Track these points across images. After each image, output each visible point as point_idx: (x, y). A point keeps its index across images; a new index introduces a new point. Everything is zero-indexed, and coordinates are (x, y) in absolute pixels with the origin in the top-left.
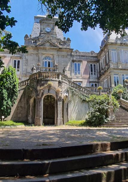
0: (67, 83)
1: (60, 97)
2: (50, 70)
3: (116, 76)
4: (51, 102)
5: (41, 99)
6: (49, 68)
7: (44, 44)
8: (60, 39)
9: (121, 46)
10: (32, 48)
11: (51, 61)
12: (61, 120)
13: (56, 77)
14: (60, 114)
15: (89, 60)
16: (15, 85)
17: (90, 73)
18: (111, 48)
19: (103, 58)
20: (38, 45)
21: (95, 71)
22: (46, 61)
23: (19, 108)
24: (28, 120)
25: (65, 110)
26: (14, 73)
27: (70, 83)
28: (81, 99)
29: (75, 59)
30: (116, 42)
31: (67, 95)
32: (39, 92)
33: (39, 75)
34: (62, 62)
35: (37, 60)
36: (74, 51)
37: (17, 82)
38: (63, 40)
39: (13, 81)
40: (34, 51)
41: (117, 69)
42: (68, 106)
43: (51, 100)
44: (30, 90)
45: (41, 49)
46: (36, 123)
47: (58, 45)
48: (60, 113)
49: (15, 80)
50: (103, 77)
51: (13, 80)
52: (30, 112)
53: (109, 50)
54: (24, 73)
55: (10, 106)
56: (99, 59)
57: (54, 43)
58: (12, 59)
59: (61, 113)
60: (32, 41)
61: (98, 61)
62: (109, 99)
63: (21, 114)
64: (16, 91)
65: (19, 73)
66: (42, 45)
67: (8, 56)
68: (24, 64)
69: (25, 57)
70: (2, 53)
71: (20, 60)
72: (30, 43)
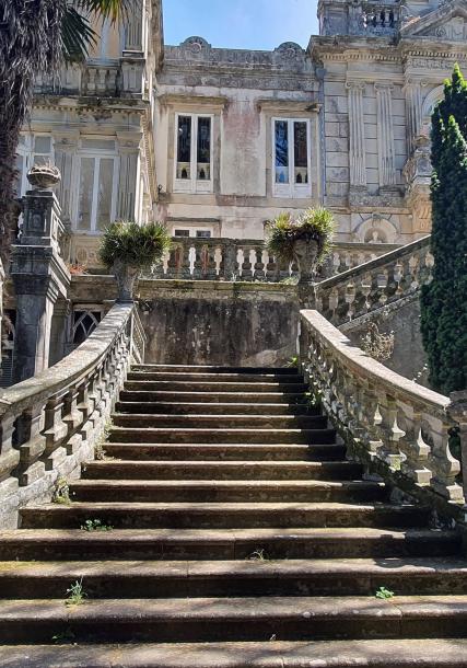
7: (437, 24)
10: (372, 51)
20: (407, 31)
40: (377, 70)
45: (420, 53)
54: (333, 189)
58: (262, 115)
60: (364, 18)
65: (304, 191)
66: (425, 32)
67: (244, 97)
68: (330, 144)
69: (334, 102)
70: (210, 84)
71: (307, 120)
72: (355, 24)
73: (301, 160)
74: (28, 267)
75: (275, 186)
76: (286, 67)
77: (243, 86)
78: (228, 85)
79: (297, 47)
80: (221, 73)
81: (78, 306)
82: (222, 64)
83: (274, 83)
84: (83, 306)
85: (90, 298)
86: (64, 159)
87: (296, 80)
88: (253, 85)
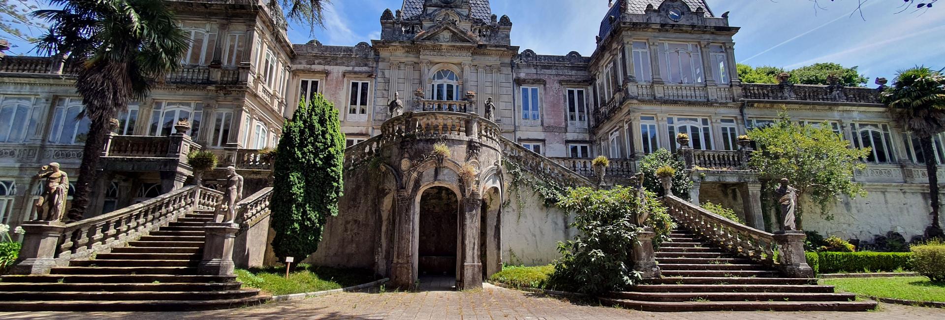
0: (497, 147)
1: (473, 194)
2: (450, 108)
3: (648, 123)
4: (447, 204)
5: (412, 198)
6: (450, 102)
7: (435, 34)
8: (481, 20)
9: (662, 34)
10: (403, 47)
11: (454, 83)
12: (476, 269)
13: (459, 131)
14: (474, 249)
15: (562, 78)
16: (330, 157)
17: (566, 116)
18: (631, 40)
19: (605, 71)
20: (418, 38)
21: (581, 110)
22: (440, 82)
23: (349, 226)
24: (374, 264)
25: (490, 232)
26: (330, 117)
27: (506, 145)
28: (542, 196)
29: (522, 75)
30: (645, 21)
31: (498, 185)
32: (405, 179)
33: (407, 122)
34: (488, 84)
35: (416, 81)
36: (519, 52)
37: (339, 147)
38: (489, 24)
39: (325, 143)
40: (407, 57)
41: (650, 102)
42: (499, 221)
43: (449, 199)
44: (380, 170)
45: (426, 48)
46: (396, 277)
47: (476, 36)
48: (472, 246)
49: (332, 140)
50: (606, 128)
51: (323, 140)
52: (380, 239)
53: (627, 47)
54: (379, 117)
55: (313, 223)
56: (595, 75)
57: (462, 32)
58: (345, 79)
59: (476, 247)
60: (403, 29)
61: (591, 81)
62: (638, 202)
63: (354, 245)
64: (333, 174)
65: (364, 117)
66: (428, 38)
67: (337, 70)
68: (379, 93)
69: (383, 72)
70: (320, 64)
71: (369, 82)
72: (397, 33)
73: (363, 102)
74: (168, 167)
75: (349, 116)
76: (361, 54)
77: (337, 65)
78: (329, 64)
79: (366, 44)
80: (325, 58)
81: (207, 182)
82: (327, 54)
83: (353, 63)
84: (210, 182)
85: (211, 178)
86: (207, 113)
87: (364, 61)
88: (342, 64)
